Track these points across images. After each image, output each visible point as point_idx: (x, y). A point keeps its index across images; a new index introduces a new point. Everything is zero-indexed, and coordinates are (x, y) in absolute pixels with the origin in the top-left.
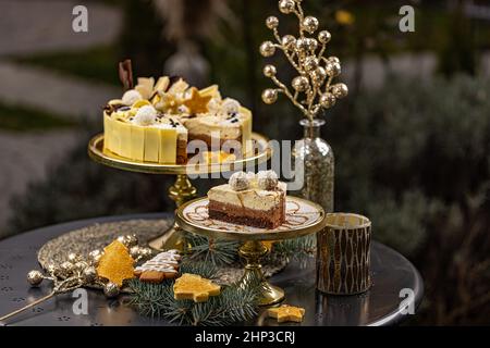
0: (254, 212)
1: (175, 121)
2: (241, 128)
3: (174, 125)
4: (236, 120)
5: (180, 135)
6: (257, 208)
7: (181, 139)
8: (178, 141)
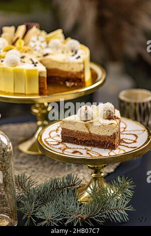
0: (99, 137)
1: (35, 61)
2: (84, 63)
3: (35, 64)
4: (79, 57)
5: (40, 73)
6: (101, 134)
7: (42, 75)
8: (40, 77)
